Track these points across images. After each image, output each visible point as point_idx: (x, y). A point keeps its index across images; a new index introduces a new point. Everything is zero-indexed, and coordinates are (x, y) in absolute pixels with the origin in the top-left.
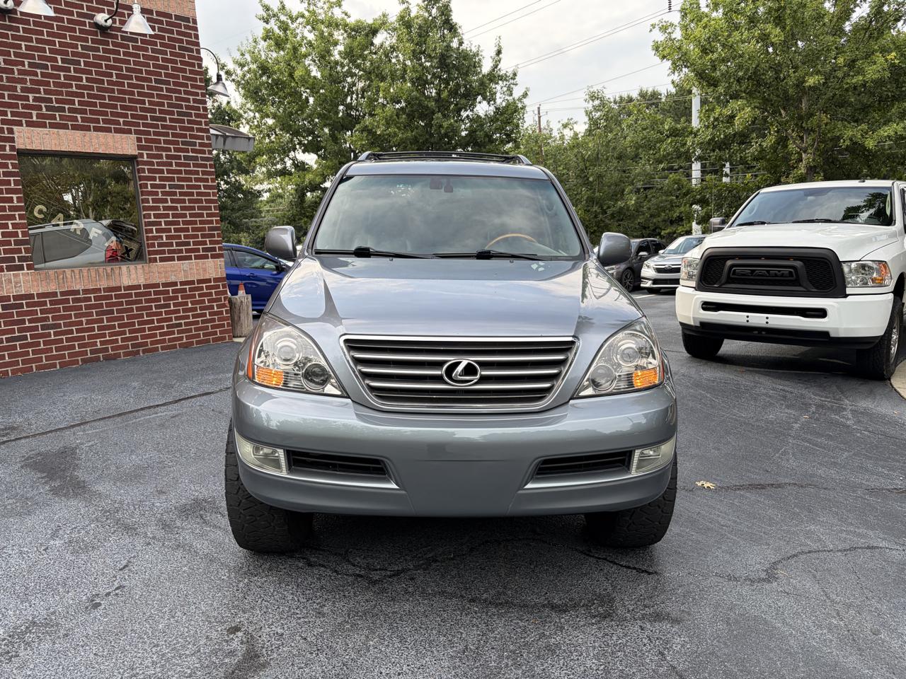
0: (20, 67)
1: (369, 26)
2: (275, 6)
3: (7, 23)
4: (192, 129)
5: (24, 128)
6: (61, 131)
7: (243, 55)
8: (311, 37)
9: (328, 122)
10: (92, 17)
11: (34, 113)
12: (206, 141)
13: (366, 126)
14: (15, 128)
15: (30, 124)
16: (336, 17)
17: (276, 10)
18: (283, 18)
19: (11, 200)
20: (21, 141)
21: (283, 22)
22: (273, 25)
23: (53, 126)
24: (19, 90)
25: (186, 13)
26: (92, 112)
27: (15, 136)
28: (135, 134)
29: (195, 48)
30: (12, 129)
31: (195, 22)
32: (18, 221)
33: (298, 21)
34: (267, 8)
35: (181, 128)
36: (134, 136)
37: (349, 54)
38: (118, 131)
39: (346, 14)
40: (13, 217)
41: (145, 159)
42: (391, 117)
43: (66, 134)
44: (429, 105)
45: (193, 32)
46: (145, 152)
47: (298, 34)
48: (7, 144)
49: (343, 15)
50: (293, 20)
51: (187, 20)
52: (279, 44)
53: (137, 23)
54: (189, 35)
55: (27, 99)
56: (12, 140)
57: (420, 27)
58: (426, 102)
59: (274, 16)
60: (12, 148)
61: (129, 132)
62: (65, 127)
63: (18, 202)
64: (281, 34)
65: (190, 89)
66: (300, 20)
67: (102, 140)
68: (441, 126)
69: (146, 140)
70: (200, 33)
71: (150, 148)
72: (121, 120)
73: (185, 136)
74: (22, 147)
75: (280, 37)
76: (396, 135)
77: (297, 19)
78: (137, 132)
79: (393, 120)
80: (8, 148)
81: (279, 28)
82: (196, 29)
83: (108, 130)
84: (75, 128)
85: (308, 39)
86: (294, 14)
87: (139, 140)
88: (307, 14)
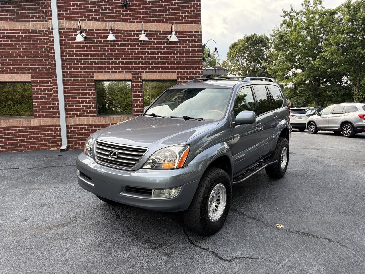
0: (145, 55)
1: (331, 11)
2: (288, 10)
3: (143, 43)
4: (196, 69)
5: (145, 73)
6: (155, 73)
7: (274, 32)
8: (305, 20)
9: (306, 55)
10: (167, 37)
11: (148, 68)
12: (201, 73)
13: (322, 56)
14: (142, 73)
15: (146, 72)
16: (318, 9)
17: (289, 12)
18: (292, 14)
19: (139, 95)
20: (143, 77)
21: (291, 16)
22: (287, 18)
23: (152, 72)
24: (144, 62)
25: (198, 30)
26: (164, 67)
27: (142, 76)
28: (177, 72)
29: (200, 41)
30: (141, 74)
31: (201, 32)
32: (141, 101)
33: (300, 14)
34: (285, 12)
35: (193, 69)
36: (176, 73)
37: (320, 25)
38: (172, 72)
39: (322, 7)
40: (139, 100)
41: (179, 80)
42: (334, 50)
43: (156, 74)
44: (355, 44)
45: (200, 36)
46: (179, 78)
47: (299, 19)
48: (140, 78)
49: (321, 8)
50: (297, 14)
51: (198, 32)
52: (289, 25)
53: (173, 38)
54: (199, 37)
55: (146, 64)
56: (141, 77)
57: (355, 7)
58: (353, 42)
59: (288, 14)
60: (141, 79)
61: (175, 72)
62: (156, 72)
63: (141, 95)
64: (290, 21)
65: (197, 56)
66: (301, 13)
67: (167, 75)
68: (360, 53)
69: (181, 74)
70: (202, 36)
71: (181, 77)
72: (173, 68)
73: (193, 72)
74: (143, 79)
75: (289, 22)
76: (335, 58)
77: (299, 13)
78: (178, 72)
79: (335, 52)
80: (139, 79)
81: (290, 19)
82: (201, 35)
83: (169, 72)
84: (159, 72)
85: (304, 21)
86: (298, 11)
87: (178, 74)
88: (304, 10)
